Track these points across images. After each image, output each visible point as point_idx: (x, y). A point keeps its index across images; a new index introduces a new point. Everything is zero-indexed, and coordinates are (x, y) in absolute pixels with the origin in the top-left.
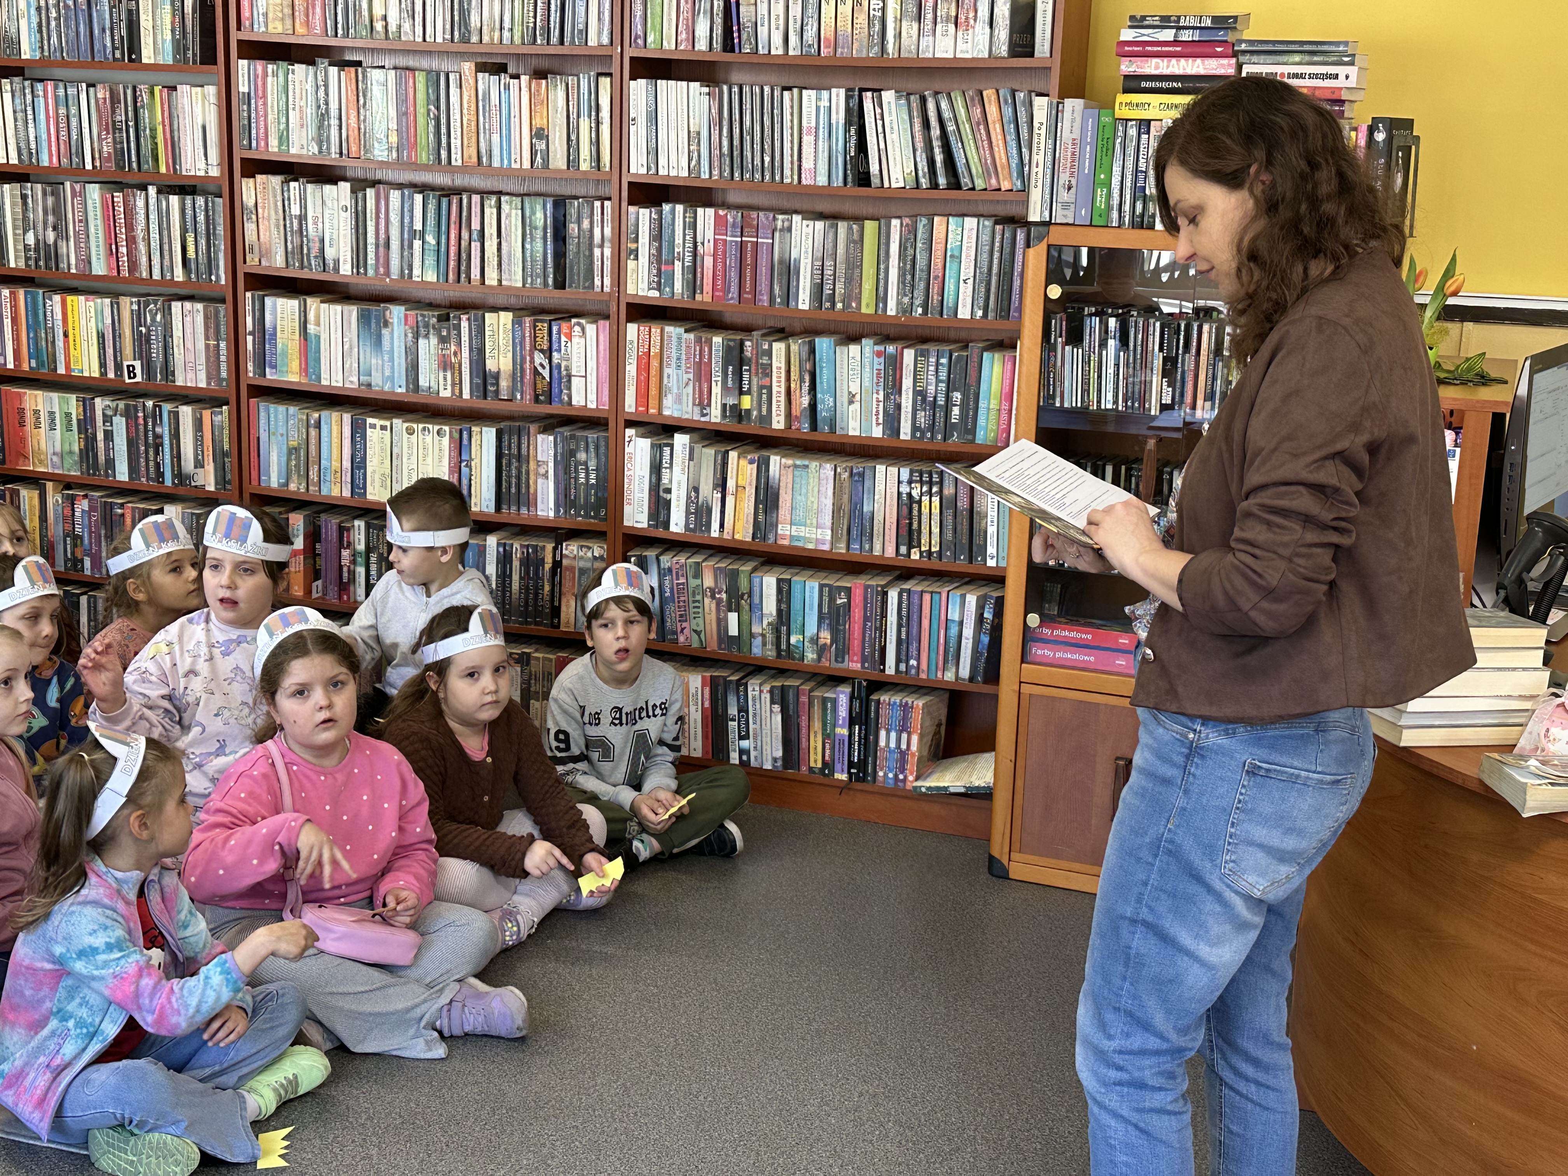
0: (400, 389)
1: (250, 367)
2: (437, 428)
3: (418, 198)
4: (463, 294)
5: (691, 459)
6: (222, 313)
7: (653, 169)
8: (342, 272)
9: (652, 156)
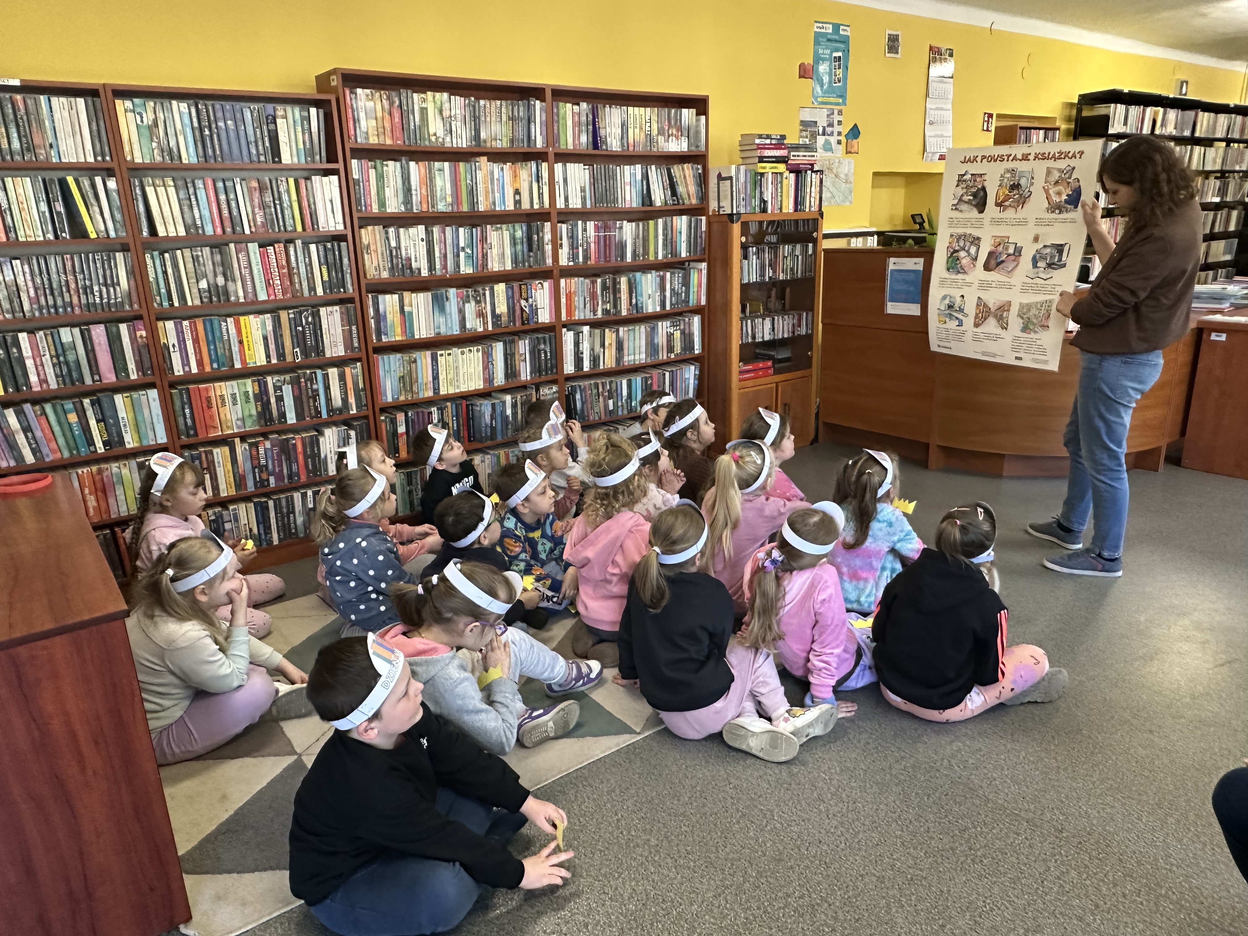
0: (456, 331)
1: (373, 337)
2: (475, 348)
5: (590, 336)
6: (352, 309)
7: (567, 205)
8: (423, 275)
9: (566, 199)
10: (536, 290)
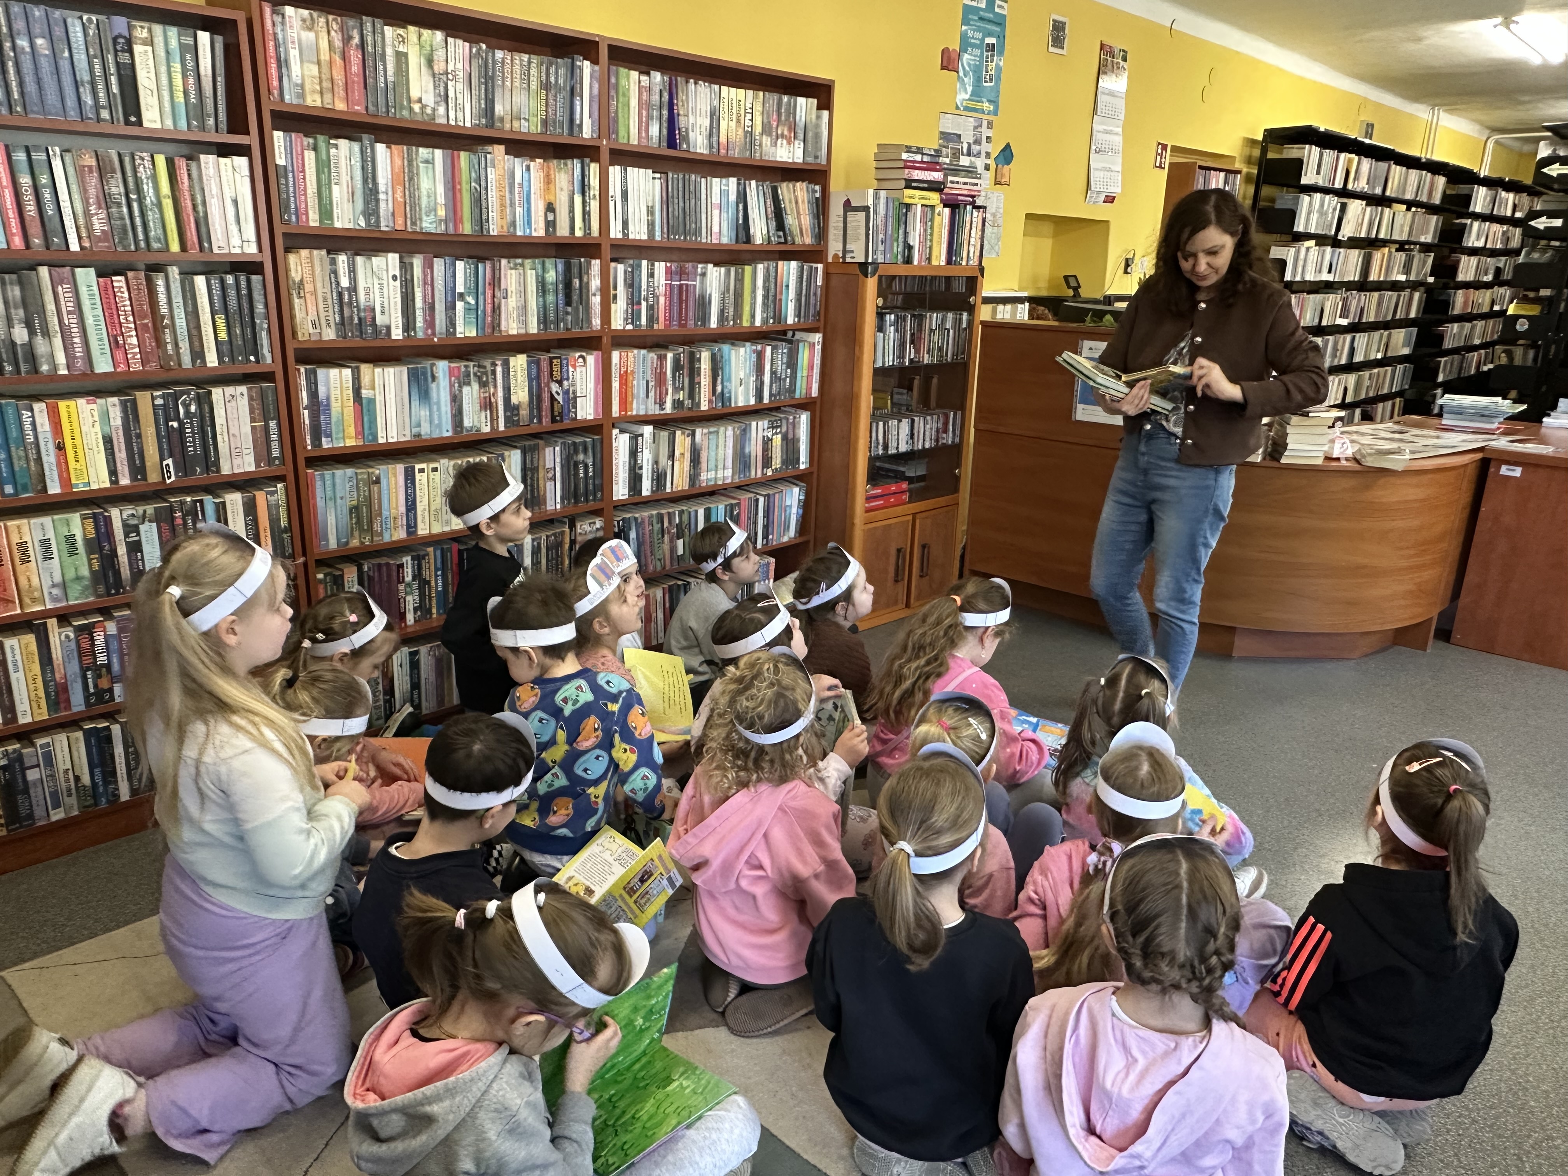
0: (446, 431)
1: (307, 441)
3: (460, 264)
5: (654, 442)
6: (270, 393)
7: (626, 235)
8: (394, 337)
9: (625, 224)
10: (574, 367)
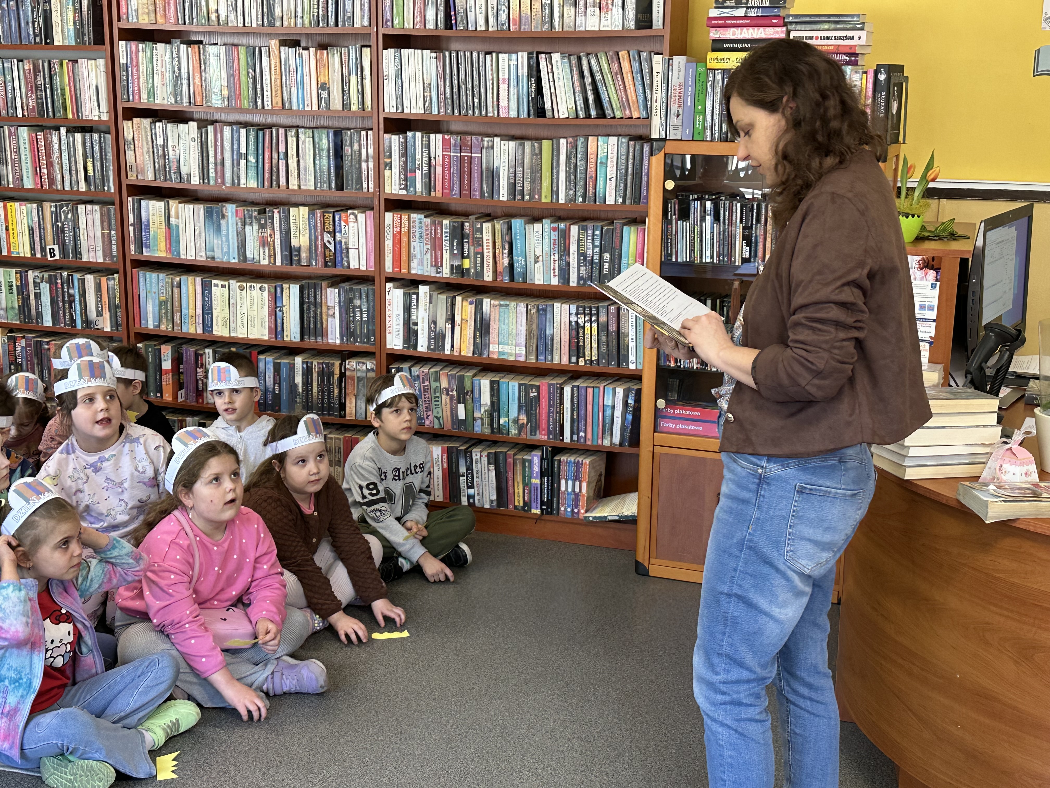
0: (234, 260)
1: (132, 248)
2: (259, 285)
3: (243, 132)
4: (275, 196)
5: (430, 302)
6: (112, 212)
7: (400, 109)
8: (193, 183)
9: (400, 100)
10: (347, 223)
